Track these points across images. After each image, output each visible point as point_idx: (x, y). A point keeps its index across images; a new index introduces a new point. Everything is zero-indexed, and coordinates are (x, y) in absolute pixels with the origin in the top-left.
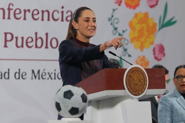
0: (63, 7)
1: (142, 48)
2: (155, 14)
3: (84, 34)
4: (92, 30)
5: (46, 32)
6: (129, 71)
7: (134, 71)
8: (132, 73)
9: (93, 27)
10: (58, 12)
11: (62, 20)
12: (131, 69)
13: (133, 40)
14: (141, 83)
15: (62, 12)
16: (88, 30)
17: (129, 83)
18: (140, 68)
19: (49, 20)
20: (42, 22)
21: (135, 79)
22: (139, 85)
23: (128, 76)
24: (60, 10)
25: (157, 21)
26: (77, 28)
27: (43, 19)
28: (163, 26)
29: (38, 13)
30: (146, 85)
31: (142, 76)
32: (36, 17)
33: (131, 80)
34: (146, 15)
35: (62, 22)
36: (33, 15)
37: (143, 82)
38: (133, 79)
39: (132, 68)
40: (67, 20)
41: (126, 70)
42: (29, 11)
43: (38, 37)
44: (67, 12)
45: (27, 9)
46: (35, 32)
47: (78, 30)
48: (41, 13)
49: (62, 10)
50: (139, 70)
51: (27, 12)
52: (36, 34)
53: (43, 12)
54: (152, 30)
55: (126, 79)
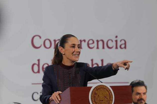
0: (116, 37)
3: (69, 58)
4: (77, 55)
5: (101, 59)
6: (94, 89)
7: (99, 89)
8: (97, 90)
9: (78, 53)
10: (112, 41)
11: (117, 48)
12: (96, 87)
14: (106, 99)
15: (116, 41)
16: (74, 55)
17: (94, 99)
18: (105, 86)
19: (103, 48)
20: (98, 50)
21: (100, 96)
22: (105, 101)
23: (93, 93)
24: (114, 39)
26: (64, 53)
27: (98, 48)
29: (93, 42)
30: (112, 101)
31: (108, 93)
32: (91, 46)
33: (97, 96)
35: (117, 50)
36: (88, 44)
37: (109, 98)
38: (98, 96)
39: (98, 86)
40: (121, 48)
41: (92, 89)
42: (85, 41)
43: (94, 63)
44: (121, 41)
45: (82, 39)
46: (91, 59)
47: (64, 54)
48: (96, 42)
49: (116, 39)
50: (105, 87)
51: (83, 43)
52: (92, 60)
53: (98, 41)
55: (91, 96)
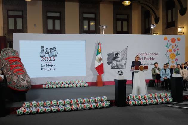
1: (173, 59)
2: (175, 53)
13: (171, 58)
25: (176, 54)
28: (177, 55)
34: (173, 53)
54: (175, 56)
